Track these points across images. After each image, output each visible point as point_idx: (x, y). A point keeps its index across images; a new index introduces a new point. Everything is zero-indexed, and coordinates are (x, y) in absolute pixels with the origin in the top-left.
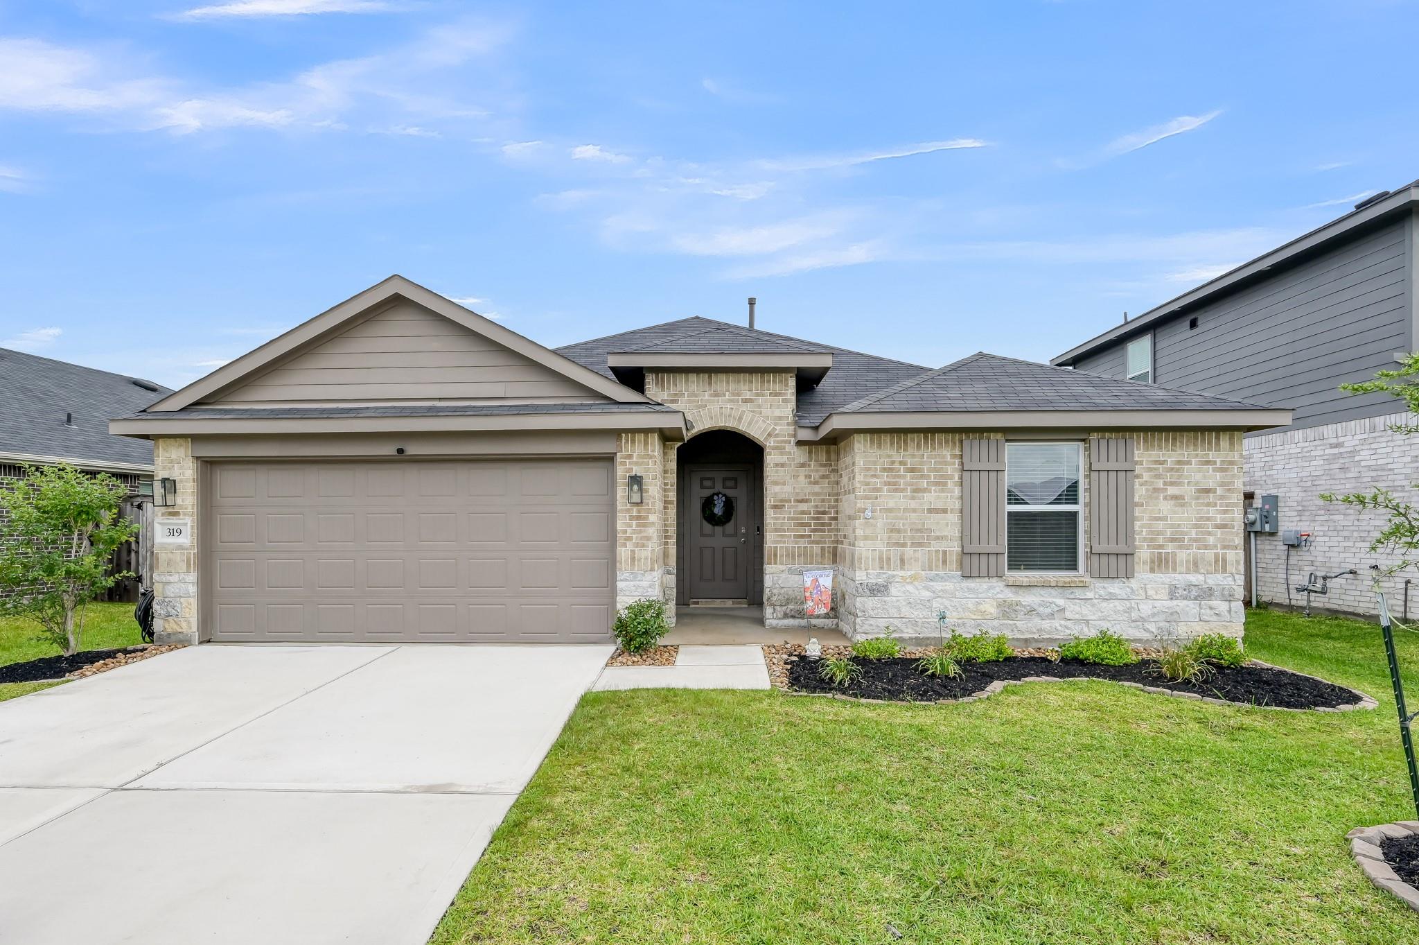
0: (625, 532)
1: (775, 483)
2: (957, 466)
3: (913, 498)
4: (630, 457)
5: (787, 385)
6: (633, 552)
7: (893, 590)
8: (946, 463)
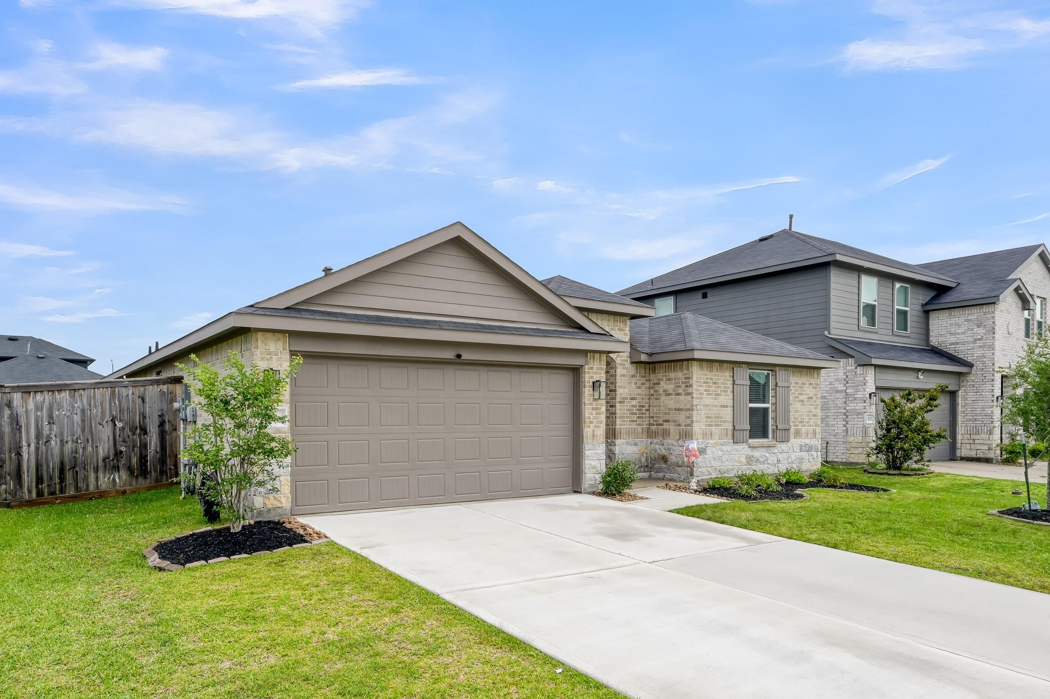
0: (590, 418)
1: (621, 387)
2: (731, 382)
4: (592, 368)
5: (626, 324)
6: (593, 431)
7: (708, 451)
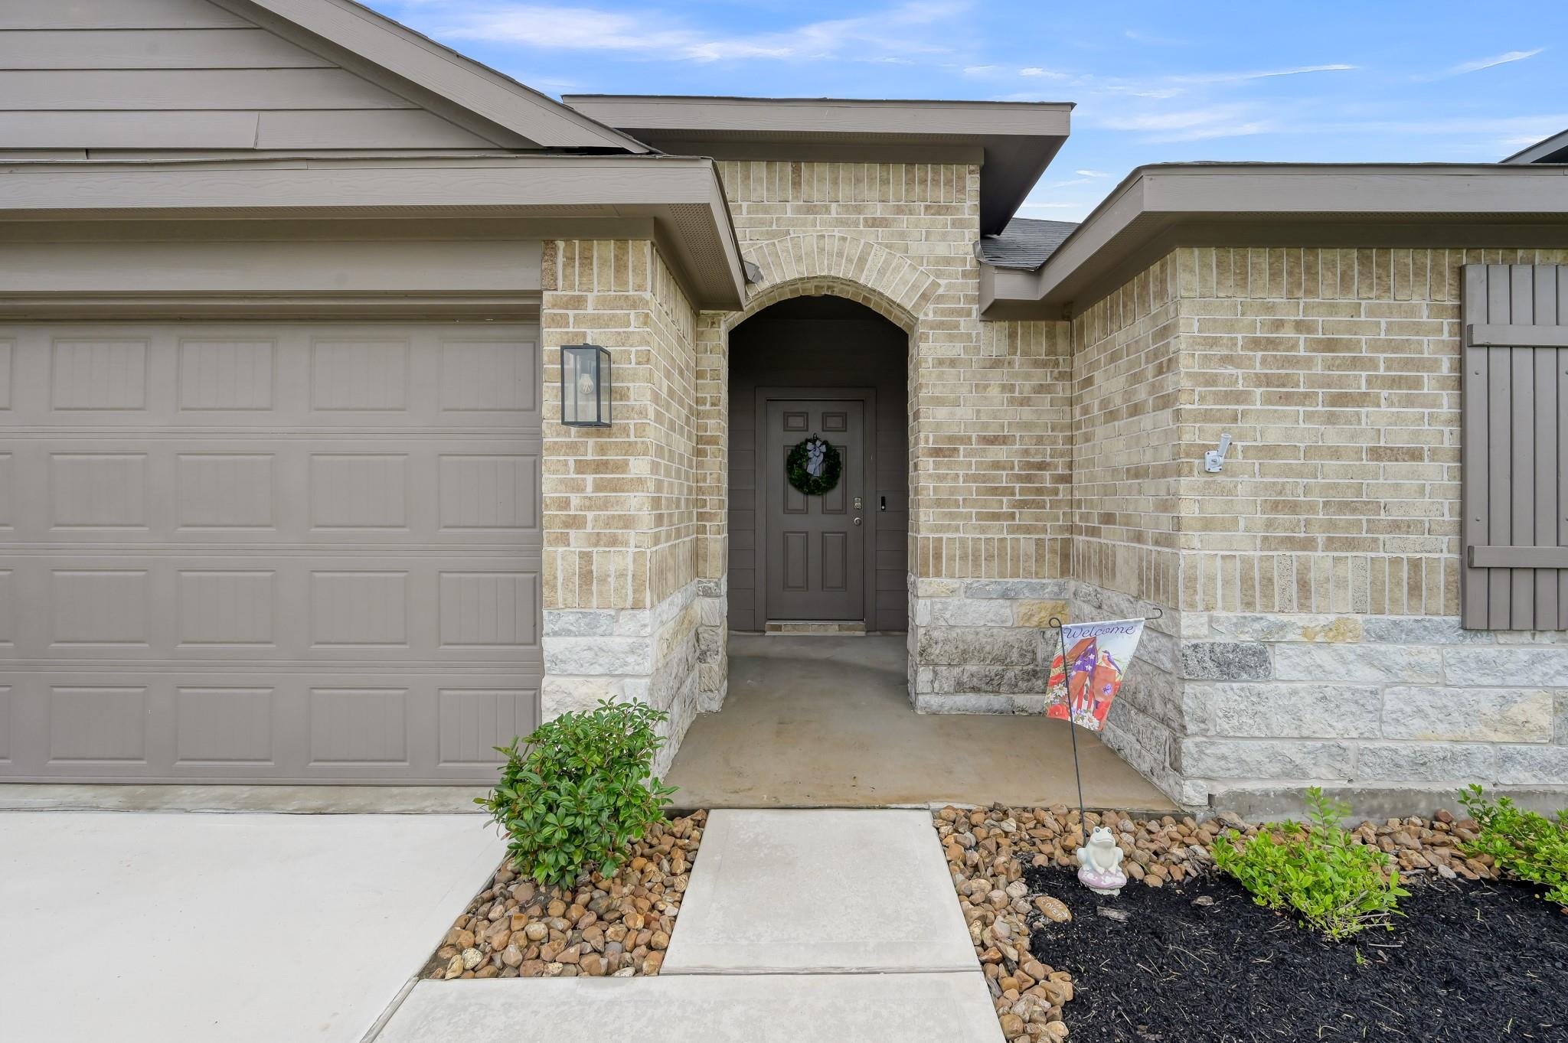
0: (565, 504)
1: (939, 401)
2: (1446, 336)
3: (1331, 419)
4: (578, 302)
5: (962, 190)
6: (587, 557)
7: (1279, 664)
8: (1418, 328)
